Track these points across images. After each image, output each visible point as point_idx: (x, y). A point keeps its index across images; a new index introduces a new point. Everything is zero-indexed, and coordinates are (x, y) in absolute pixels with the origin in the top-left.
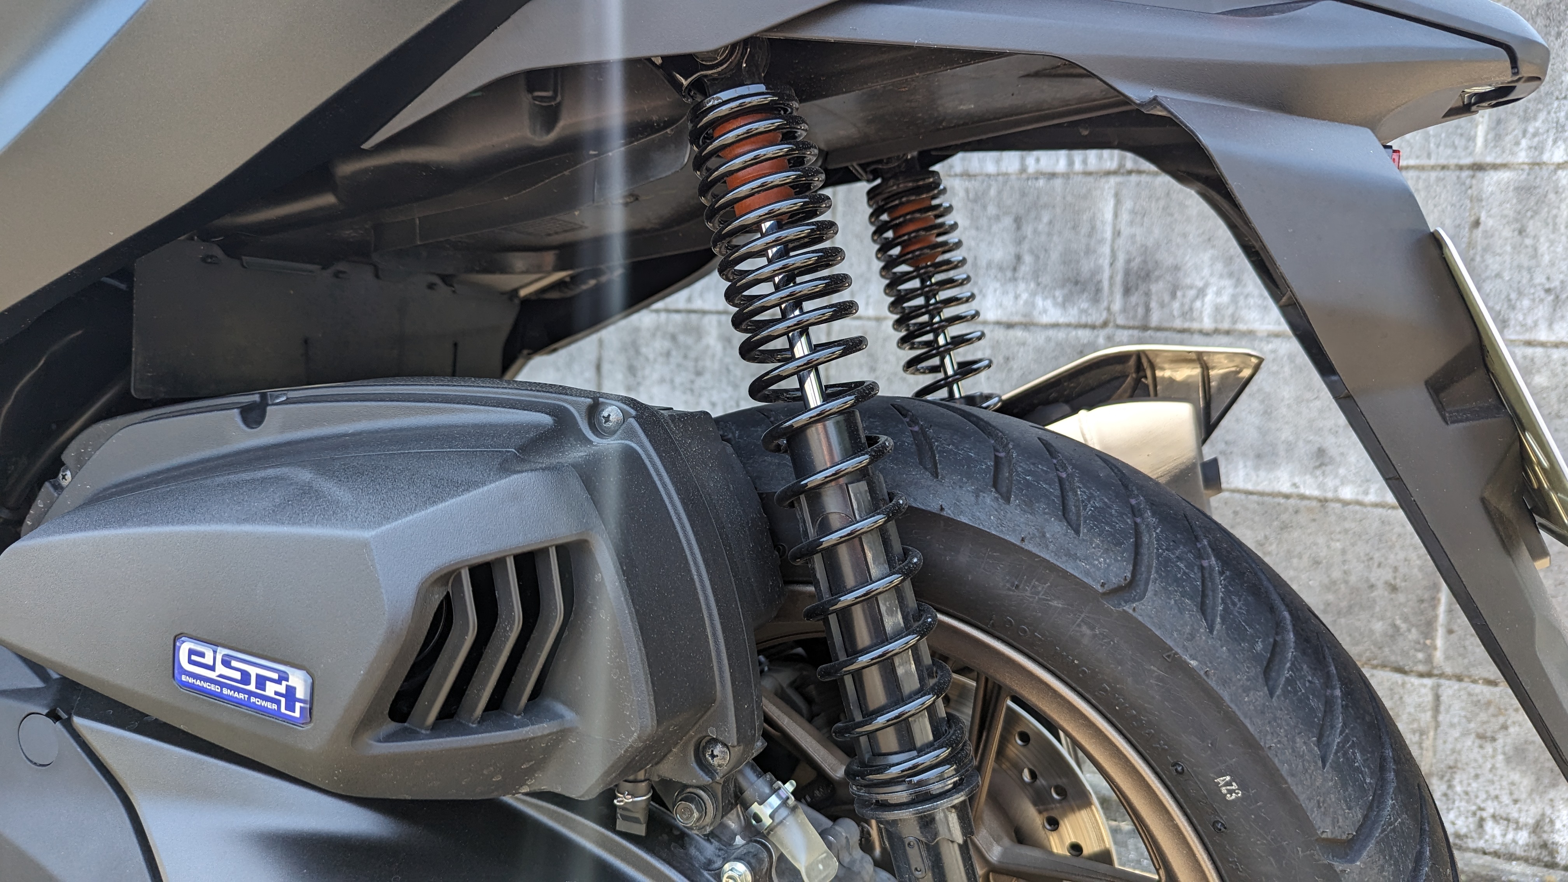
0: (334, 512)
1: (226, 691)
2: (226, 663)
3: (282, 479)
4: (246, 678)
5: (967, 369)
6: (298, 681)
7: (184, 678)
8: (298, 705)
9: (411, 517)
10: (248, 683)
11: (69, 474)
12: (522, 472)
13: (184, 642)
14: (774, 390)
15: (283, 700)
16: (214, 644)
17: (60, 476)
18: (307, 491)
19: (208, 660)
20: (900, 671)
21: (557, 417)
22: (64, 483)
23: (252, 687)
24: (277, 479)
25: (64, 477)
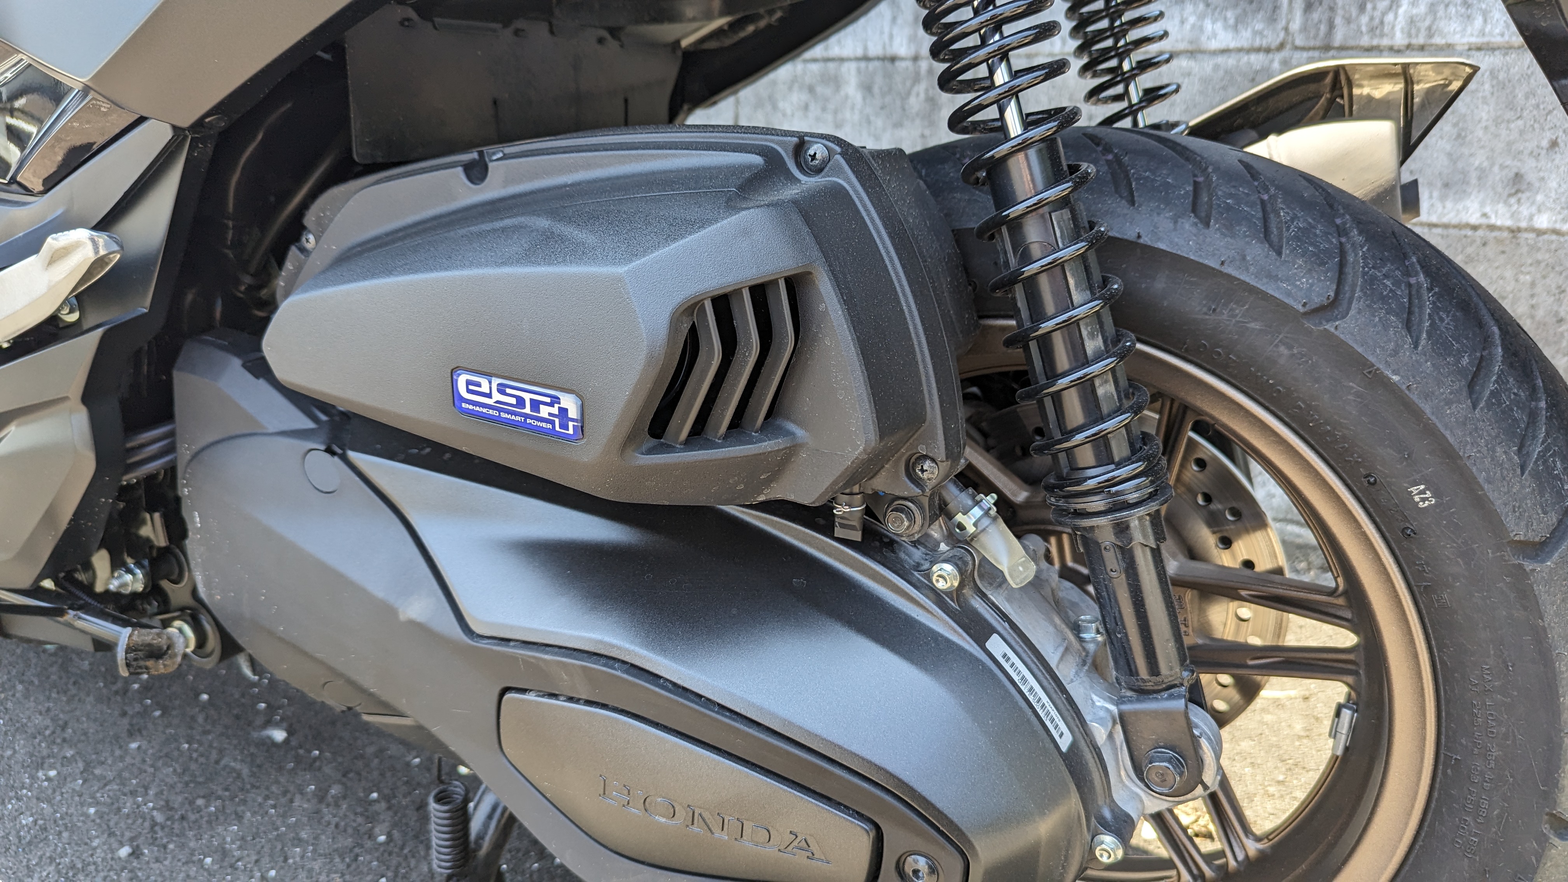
0: (583, 253)
1: (503, 415)
2: (502, 391)
3: (521, 227)
4: (521, 402)
5: (1152, 95)
6: (569, 402)
7: (464, 405)
8: (571, 424)
9: (657, 253)
10: (524, 407)
11: (311, 238)
12: (749, 208)
13: (459, 375)
14: (971, 122)
15: (557, 421)
16: (488, 375)
17: (304, 239)
18: (548, 237)
19: (485, 389)
20: (1100, 391)
21: (767, 157)
22: (309, 246)
23: (527, 410)
24: (517, 228)
25: (307, 241)
